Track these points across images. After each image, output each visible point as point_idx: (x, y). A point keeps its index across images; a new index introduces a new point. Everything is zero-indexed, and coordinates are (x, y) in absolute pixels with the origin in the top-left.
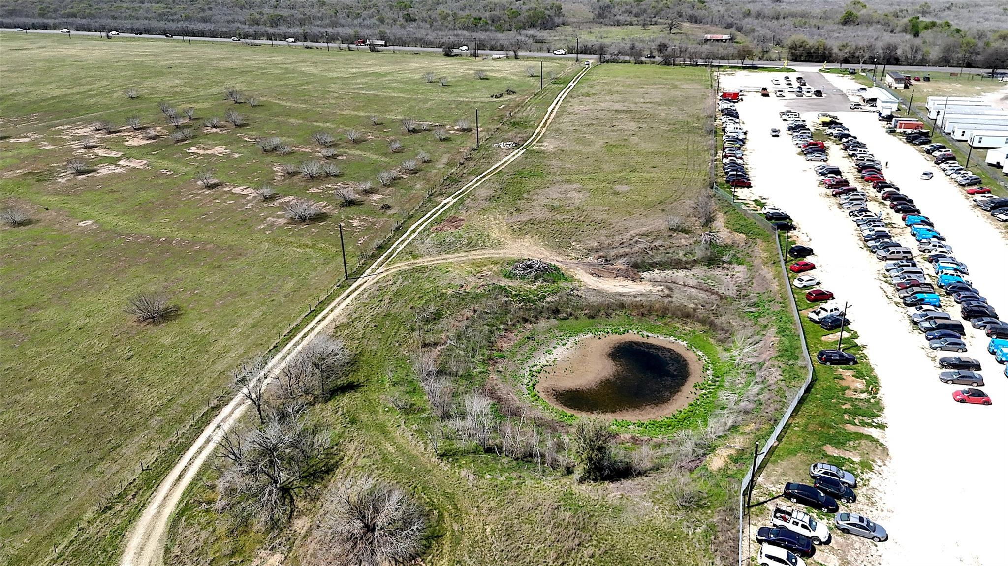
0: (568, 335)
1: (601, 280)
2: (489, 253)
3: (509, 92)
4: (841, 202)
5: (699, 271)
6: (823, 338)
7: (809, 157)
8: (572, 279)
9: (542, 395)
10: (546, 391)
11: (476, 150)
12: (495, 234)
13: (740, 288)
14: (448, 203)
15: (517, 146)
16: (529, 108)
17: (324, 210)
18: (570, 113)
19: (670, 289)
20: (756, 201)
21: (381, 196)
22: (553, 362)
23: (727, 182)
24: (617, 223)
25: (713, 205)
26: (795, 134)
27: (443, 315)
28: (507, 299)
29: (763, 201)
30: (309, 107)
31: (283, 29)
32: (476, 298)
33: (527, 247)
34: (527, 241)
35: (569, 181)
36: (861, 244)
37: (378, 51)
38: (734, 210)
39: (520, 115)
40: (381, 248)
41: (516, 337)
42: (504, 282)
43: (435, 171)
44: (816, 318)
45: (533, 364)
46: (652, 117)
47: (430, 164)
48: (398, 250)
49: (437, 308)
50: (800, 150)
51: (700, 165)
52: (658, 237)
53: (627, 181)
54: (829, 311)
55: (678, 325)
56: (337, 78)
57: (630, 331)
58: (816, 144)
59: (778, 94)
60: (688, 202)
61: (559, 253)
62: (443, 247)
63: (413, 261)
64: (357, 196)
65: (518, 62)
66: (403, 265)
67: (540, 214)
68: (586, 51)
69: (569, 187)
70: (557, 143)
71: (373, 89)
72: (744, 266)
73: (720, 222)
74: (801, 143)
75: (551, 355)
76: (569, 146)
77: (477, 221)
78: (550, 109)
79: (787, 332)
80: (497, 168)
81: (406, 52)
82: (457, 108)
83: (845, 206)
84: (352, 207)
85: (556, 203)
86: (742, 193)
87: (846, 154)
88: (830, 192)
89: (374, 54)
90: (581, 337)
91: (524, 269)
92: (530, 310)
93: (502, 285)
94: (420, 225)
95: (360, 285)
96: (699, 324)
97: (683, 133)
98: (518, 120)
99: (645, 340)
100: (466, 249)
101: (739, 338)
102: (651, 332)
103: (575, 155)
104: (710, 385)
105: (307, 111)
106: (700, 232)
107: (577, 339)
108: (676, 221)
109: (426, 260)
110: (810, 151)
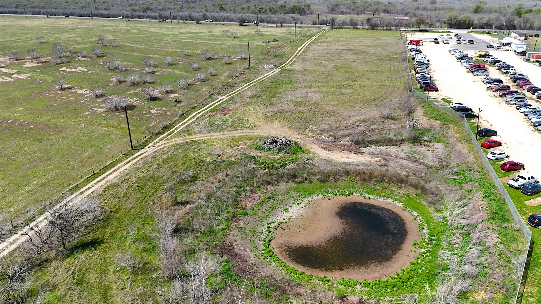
0: (303, 196)
1: (331, 152)
2: (246, 132)
3: (274, 40)
4: (508, 100)
5: (407, 147)
6: (526, 203)
7: (476, 73)
8: (308, 152)
9: (276, 251)
10: (280, 247)
11: (248, 69)
12: (252, 119)
13: (440, 160)
14: (222, 99)
15: (276, 67)
16: (286, 48)
17: (134, 104)
18: (312, 51)
19: (386, 160)
20: (443, 99)
21: (177, 95)
22: (289, 219)
23: (421, 88)
24: (344, 113)
25: (413, 101)
26: (463, 61)
27: (199, 178)
28: (255, 166)
29: (449, 99)
30: (147, 47)
32: (230, 165)
33: (275, 129)
34: (276, 124)
35: (309, 87)
36: (533, 128)
37: (200, 23)
38: (429, 105)
39: (280, 51)
40: (165, 128)
41: (258, 197)
42: (255, 153)
43: (218, 80)
44: (516, 184)
45: (271, 221)
46: (365, 53)
47: (216, 77)
48: (179, 130)
49: (195, 172)
50: (468, 70)
51: (400, 78)
52: (374, 123)
53: (350, 87)
54: (527, 179)
55: (394, 189)
56: (171, 34)
57: (354, 193)
58: (479, 66)
59: (445, 42)
60: (394, 100)
61: (299, 133)
62: (213, 127)
63: (187, 137)
64: (161, 95)
65: (283, 28)
66: (179, 140)
67: (286, 107)
68: (324, 23)
69: (309, 90)
70: (302, 66)
71: (191, 39)
72: (441, 144)
73: (419, 112)
74: (468, 66)
75: (288, 213)
76: (309, 67)
77: (241, 111)
78: (299, 49)
79: (492, 197)
80: (261, 79)
81: (217, 24)
82: (240, 48)
83: (512, 103)
84: (155, 102)
85: (299, 100)
86: (433, 94)
87: (500, 72)
88: (497, 94)
89: (198, 25)
90: (314, 197)
91: (271, 143)
92: (273, 175)
93: (252, 155)
94: (199, 113)
95: (141, 154)
96: (412, 188)
97: (387, 60)
98: (278, 54)
99: (367, 201)
100: (229, 129)
101: (449, 200)
102: (372, 194)
103: (314, 72)
104: (428, 244)
105: (145, 49)
106: (405, 120)
107: (310, 199)
108: (387, 112)
109: (197, 136)
110: (476, 69)
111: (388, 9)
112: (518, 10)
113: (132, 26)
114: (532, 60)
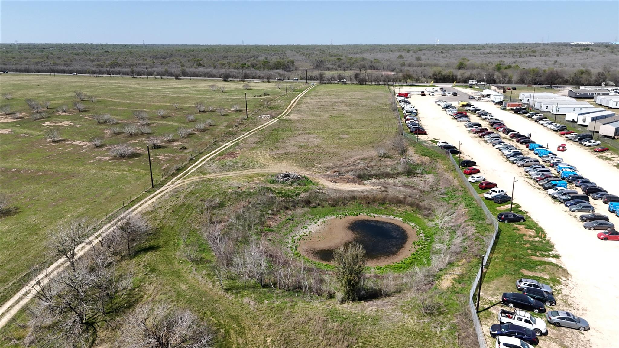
0: (318, 217)
1: (337, 184)
2: (257, 171)
3: (265, 94)
4: (486, 139)
5: (402, 179)
6: (497, 208)
7: (459, 120)
8: (318, 184)
9: (303, 254)
10: (306, 251)
11: (246, 119)
12: (261, 160)
13: (432, 187)
14: (228, 145)
15: (273, 117)
16: (279, 101)
17: (139, 152)
18: (306, 103)
19: (385, 187)
20: (431, 141)
21: (180, 143)
22: (309, 233)
23: (411, 132)
24: (344, 153)
25: (405, 143)
26: (447, 110)
27: (225, 204)
28: (272, 195)
29: (436, 141)
30: (132, 102)
31: (117, 69)
32: (250, 195)
33: (284, 167)
34: (284, 163)
35: (309, 133)
36: (505, 160)
37: (180, 79)
38: (419, 145)
39: (274, 104)
40: (179, 170)
41: (281, 218)
42: (269, 186)
43: (218, 130)
44: (490, 196)
45: (294, 235)
46: (357, 104)
47: (215, 127)
48: (192, 171)
49: (221, 200)
50: (452, 117)
51: (392, 125)
52: (372, 161)
53: (347, 133)
54: (498, 192)
55: (394, 208)
56: (153, 89)
57: (361, 214)
58: (462, 113)
59: (431, 94)
60: (388, 142)
61: (307, 170)
62: (225, 168)
63: (202, 176)
64: (163, 143)
65: (270, 84)
66: (196, 179)
67: (290, 150)
68: (312, 79)
69: (309, 136)
70: (299, 116)
71: (176, 94)
72: (431, 175)
73: (411, 151)
74: (452, 114)
75: (307, 230)
76: (306, 117)
77: (249, 154)
78: (293, 102)
79: (472, 206)
80: (261, 128)
81: (199, 80)
82: (232, 101)
83: (489, 141)
84: (159, 150)
85: (302, 144)
86: (422, 137)
87: (481, 119)
88: (477, 135)
89: (178, 81)
90: (328, 218)
91: (284, 177)
92: (290, 201)
93: (269, 187)
94: (208, 157)
95: (163, 191)
96: (409, 207)
97: (378, 110)
98: (272, 106)
99: (373, 218)
100: (242, 169)
101: (439, 212)
102: (376, 213)
103: (312, 121)
104: (424, 242)
105: (130, 104)
106: (399, 158)
107: (325, 219)
108: (383, 151)
109: (212, 176)
110: (459, 116)
111: (374, 65)
112: (499, 66)
113: (105, 81)
114: (508, 108)
